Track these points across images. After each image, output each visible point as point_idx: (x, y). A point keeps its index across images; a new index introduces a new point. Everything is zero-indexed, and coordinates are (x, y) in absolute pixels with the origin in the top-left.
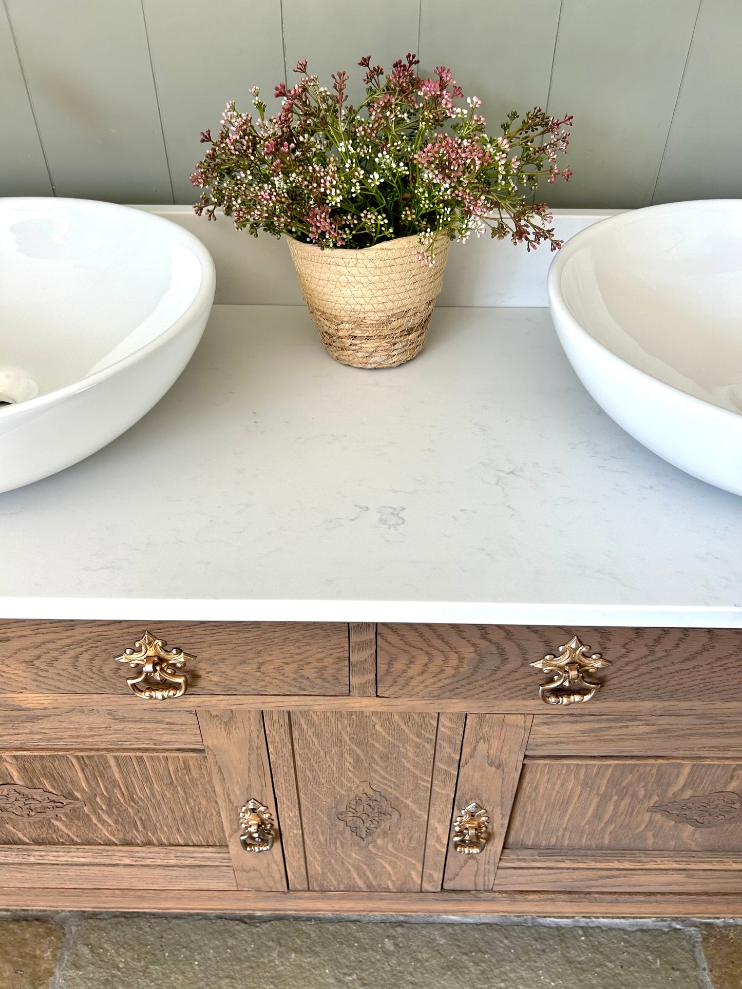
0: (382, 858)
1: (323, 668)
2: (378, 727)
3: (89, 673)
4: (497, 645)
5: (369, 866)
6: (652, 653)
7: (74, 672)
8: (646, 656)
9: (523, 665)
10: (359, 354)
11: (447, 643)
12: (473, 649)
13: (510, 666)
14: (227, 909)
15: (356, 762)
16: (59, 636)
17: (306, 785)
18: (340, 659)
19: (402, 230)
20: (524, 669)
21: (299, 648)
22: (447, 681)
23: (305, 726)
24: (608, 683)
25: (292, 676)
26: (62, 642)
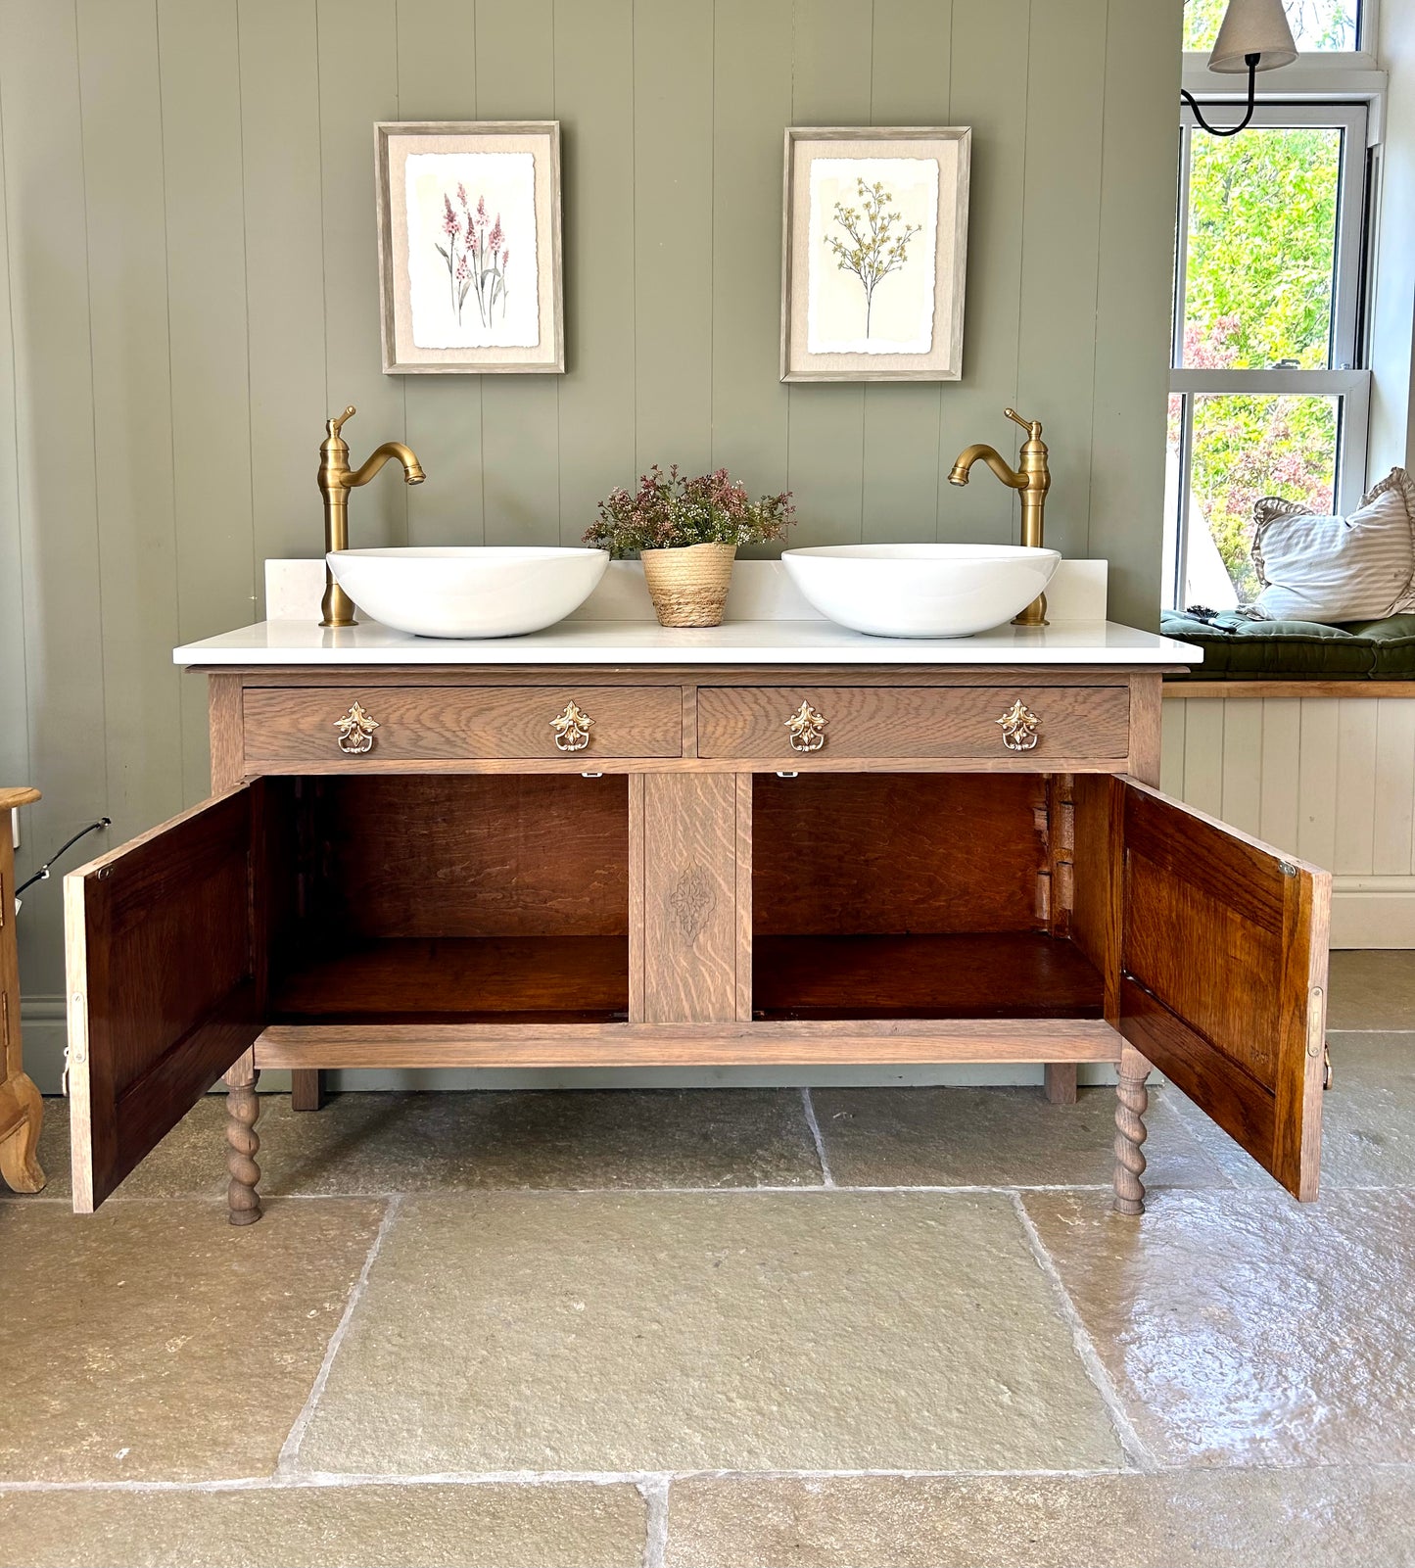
0: (704, 965)
1: (667, 731)
2: (699, 790)
3: (531, 738)
4: (764, 708)
5: (693, 979)
6: (850, 713)
7: (524, 738)
8: (847, 716)
9: (780, 725)
10: (683, 615)
11: (736, 708)
12: (750, 713)
13: (772, 727)
14: (573, 1062)
15: (685, 831)
16: (522, 705)
17: (650, 860)
18: (676, 723)
19: (704, 541)
20: (781, 729)
21: (654, 713)
22: (738, 741)
23: (653, 791)
24: (831, 741)
25: (648, 737)
26: (522, 710)
